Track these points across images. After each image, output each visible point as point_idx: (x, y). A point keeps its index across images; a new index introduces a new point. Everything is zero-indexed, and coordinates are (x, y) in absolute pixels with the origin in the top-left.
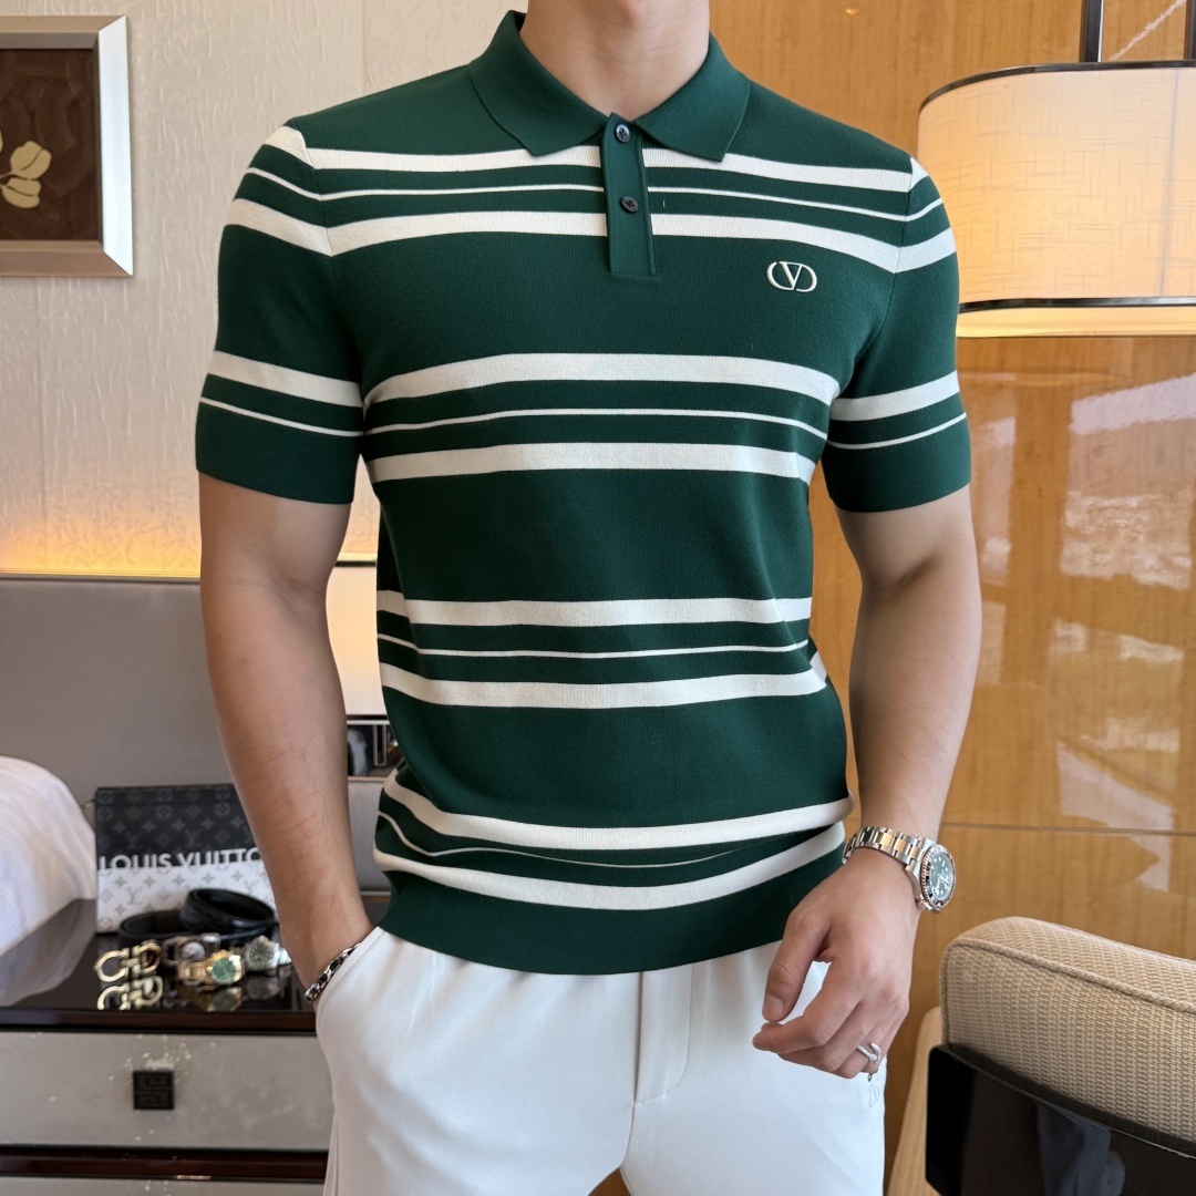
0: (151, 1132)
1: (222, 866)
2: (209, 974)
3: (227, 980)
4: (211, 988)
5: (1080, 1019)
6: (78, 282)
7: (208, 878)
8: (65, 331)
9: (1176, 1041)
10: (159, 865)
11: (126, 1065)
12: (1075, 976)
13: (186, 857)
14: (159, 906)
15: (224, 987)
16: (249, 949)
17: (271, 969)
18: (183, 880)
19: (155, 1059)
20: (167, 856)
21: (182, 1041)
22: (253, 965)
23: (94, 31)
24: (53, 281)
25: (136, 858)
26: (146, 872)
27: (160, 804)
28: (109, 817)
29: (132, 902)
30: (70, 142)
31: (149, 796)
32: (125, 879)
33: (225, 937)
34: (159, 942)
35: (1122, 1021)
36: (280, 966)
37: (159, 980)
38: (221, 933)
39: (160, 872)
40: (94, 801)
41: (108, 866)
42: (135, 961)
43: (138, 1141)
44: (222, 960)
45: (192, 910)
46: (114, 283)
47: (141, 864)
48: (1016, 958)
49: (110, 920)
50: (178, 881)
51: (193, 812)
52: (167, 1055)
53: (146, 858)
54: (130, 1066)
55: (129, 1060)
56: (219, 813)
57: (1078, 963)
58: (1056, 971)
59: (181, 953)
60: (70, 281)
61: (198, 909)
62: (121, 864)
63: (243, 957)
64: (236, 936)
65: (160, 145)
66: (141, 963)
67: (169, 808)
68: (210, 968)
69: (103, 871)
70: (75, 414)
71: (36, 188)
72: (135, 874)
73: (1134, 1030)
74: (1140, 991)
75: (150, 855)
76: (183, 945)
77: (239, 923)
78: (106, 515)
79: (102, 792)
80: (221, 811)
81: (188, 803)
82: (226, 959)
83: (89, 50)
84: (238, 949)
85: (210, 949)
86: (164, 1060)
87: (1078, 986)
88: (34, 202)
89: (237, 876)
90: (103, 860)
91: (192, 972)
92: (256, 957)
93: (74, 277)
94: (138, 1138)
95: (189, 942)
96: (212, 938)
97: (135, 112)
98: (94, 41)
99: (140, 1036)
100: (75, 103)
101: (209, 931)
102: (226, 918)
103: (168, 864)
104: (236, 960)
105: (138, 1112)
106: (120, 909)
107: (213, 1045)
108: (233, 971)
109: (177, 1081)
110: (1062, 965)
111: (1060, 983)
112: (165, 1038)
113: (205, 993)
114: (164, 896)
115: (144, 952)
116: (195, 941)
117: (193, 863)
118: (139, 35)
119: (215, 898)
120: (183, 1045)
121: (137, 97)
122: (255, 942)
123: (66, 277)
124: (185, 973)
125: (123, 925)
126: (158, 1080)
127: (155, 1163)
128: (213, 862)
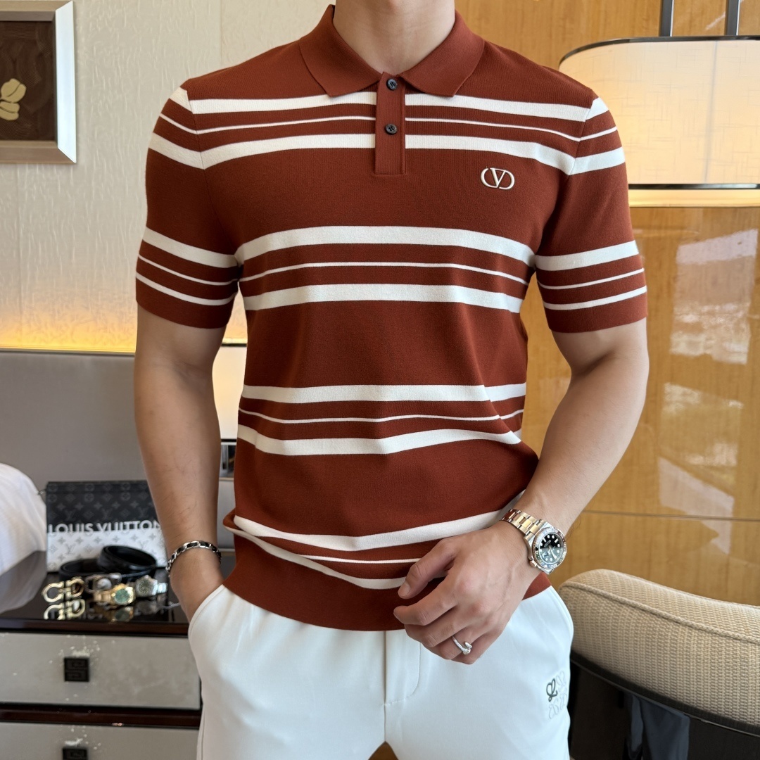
0: (76, 695)
1: (125, 532)
2: (112, 598)
3: (124, 602)
4: (115, 607)
5: (637, 634)
6: (43, 167)
7: (116, 539)
8: (34, 198)
9: (694, 648)
10: (86, 530)
11: (60, 654)
12: (634, 607)
13: (102, 525)
14: (85, 556)
15: (123, 606)
16: (139, 583)
17: (152, 596)
18: (100, 540)
19: (78, 650)
20: (90, 525)
21: (95, 639)
22: (141, 593)
23: (53, 10)
24: (27, 166)
25: (71, 526)
26: (78, 535)
27: (86, 492)
28: (55, 501)
29: (69, 553)
30: (38, 79)
31: (79, 487)
32: (64, 538)
33: (125, 576)
34: (83, 578)
35: (661, 635)
36: (158, 594)
37: (83, 602)
38: (122, 573)
39: (86, 535)
40: (46, 490)
41: (54, 531)
42: (68, 589)
43: (67, 700)
44: (121, 590)
45: (104, 559)
46: (64, 168)
47: (74, 530)
48: (600, 595)
49: (55, 564)
50: (97, 540)
51: (107, 497)
52: (85, 648)
53: (78, 526)
54: (62, 654)
55: (62, 651)
56: (123, 499)
57: (637, 599)
58: (623, 603)
59: (97, 585)
60: (38, 166)
61: (108, 558)
62: (62, 530)
63: (134, 588)
64: (131, 575)
65: (94, 82)
66: (72, 591)
67: (92, 495)
68: (114, 595)
69: (51, 533)
70: (40, 249)
71: (17, 107)
72: (71, 536)
73: (669, 641)
74: (673, 616)
75: (80, 524)
76: (98, 580)
77: (134, 567)
78: (59, 312)
79: (51, 485)
80: (125, 497)
81: (104, 492)
82: (124, 589)
83: (50, 22)
84: (133, 584)
85: (115, 583)
86: (84, 651)
87: (636, 613)
88: (15, 116)
89: (134, 538)
90: (51, 527)
91: (102, 597)
92: (143, 588)
93: (40, 164)
94: (67, 699)
95: (102, 578)
96: (116, 576)
97: (79, 61)
98: (52, 17)
99: (69, 636)
100: (41, 55)
101: (114, 571)
102: (125, 564)
103: (91, 530)
104: (130, 590)
105: (67, 683)
106: (61, 558)
107: (113, 642)
108: (127, 597)
109: (91, 664)
110: (627, 600)
111: (626, 611)
112: (84, 637)
113: (111, 610)
114: (88, 550)
115: (74, 584)
116: (105, 578)
117: (106, 529)
118: (81, 13)
119: (120, 552)
120: (95, 642)
121: (80, 52)
122: (142, 579)
123: (35, 164)
124: (98, 597)
125: (62, 568)
126: (80, 663)
127: (77, 715)
128: (119, 529)
